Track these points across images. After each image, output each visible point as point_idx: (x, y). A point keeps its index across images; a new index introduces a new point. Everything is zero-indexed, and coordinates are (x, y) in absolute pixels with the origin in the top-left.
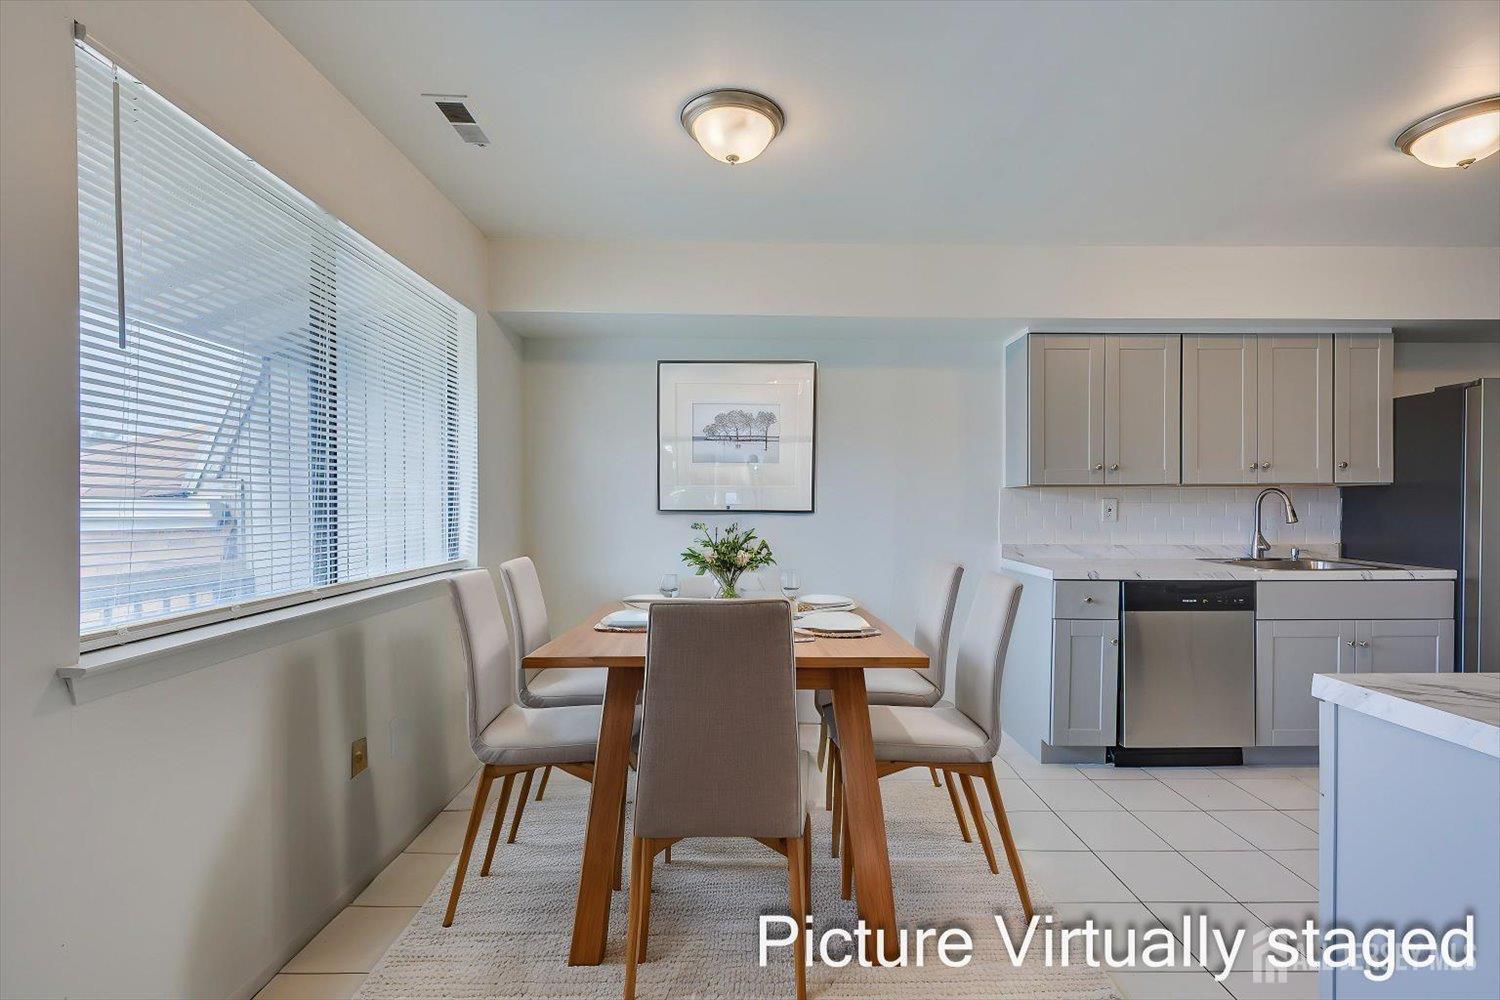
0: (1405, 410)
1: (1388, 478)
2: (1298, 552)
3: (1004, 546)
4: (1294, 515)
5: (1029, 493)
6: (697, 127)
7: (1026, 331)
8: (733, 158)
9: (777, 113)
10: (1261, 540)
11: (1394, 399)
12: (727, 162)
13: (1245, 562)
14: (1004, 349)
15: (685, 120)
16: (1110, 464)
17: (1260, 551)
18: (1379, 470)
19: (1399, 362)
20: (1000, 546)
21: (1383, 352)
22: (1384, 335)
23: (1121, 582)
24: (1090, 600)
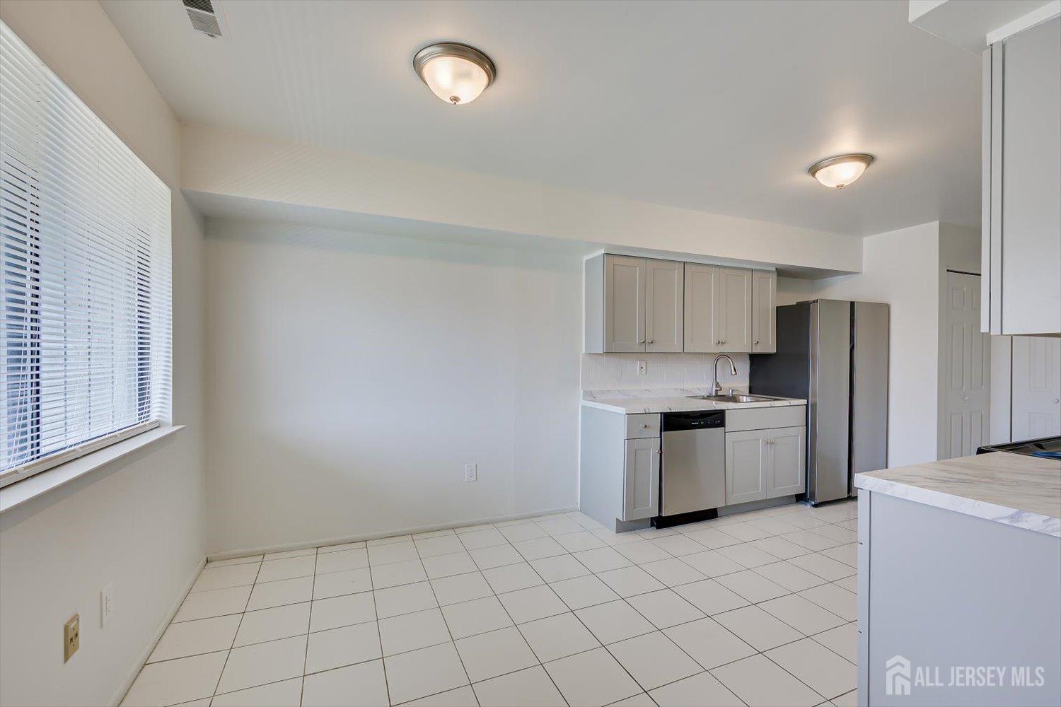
0: (781, 312)
1: (773, 350)
2: (732, 391)
3: (584, 392)
4: (735, 371)
5: (604, 358)
6: (426, 71)
7: (602, 251)
8: (456, 99)
9: (491, 69)
10: (717, 385)
11: (777, 307)
12: (451, 102)
13: (708, 397)
14: (584, 262)
15: (417, 65)
16: (649, 340)
17: (716, 391)
18: (769, 345)
19: (780, 287)
20: (582, 392)
21: (772, 281)
22: (772, 272)
23: (661, 413)
24: (646, 426)
